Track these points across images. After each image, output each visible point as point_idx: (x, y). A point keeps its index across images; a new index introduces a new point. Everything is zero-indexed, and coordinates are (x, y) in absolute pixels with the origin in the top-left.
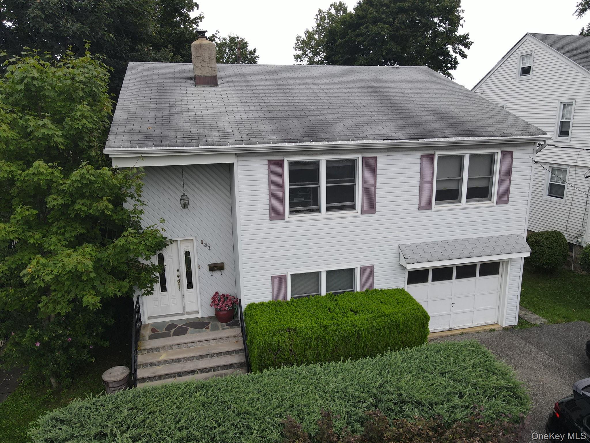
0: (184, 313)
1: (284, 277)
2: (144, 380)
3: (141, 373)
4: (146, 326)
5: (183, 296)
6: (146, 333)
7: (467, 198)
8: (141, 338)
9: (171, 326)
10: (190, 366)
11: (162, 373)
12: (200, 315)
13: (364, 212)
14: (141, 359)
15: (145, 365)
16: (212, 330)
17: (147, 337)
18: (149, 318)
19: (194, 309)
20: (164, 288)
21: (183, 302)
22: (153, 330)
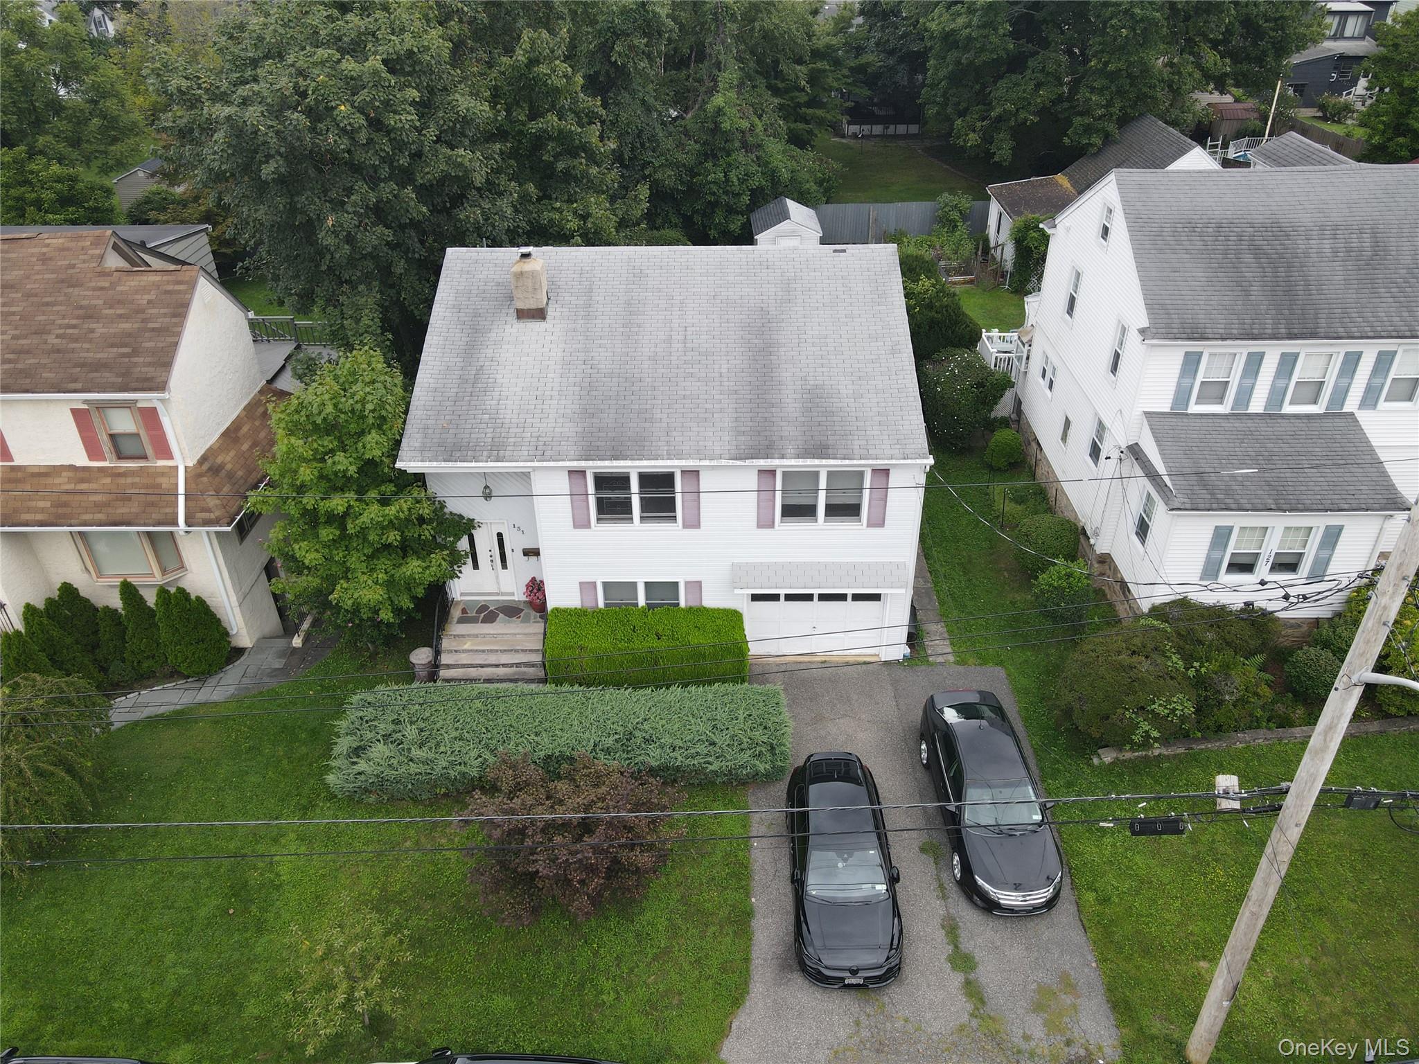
0: (498, 594)
1: (594, 584)
2: (448, 666)
3: (445, 659)
4: (458, 603)
5: (497, 577)
6: (456, 613)
7: (826, 515)
8: (447, 619)
9: (484, 608)
10: (492, 659)
11: (465, 662)
12: (516, 598)
13: (685, 526)
14: (445, 644)
15: (450, 652)
16: (522, 622)
17: (455, 620)
18: (462, 594)
19: (510, 591)
20: (476, 566)
21: (498, 583)
22: (464, 611)
